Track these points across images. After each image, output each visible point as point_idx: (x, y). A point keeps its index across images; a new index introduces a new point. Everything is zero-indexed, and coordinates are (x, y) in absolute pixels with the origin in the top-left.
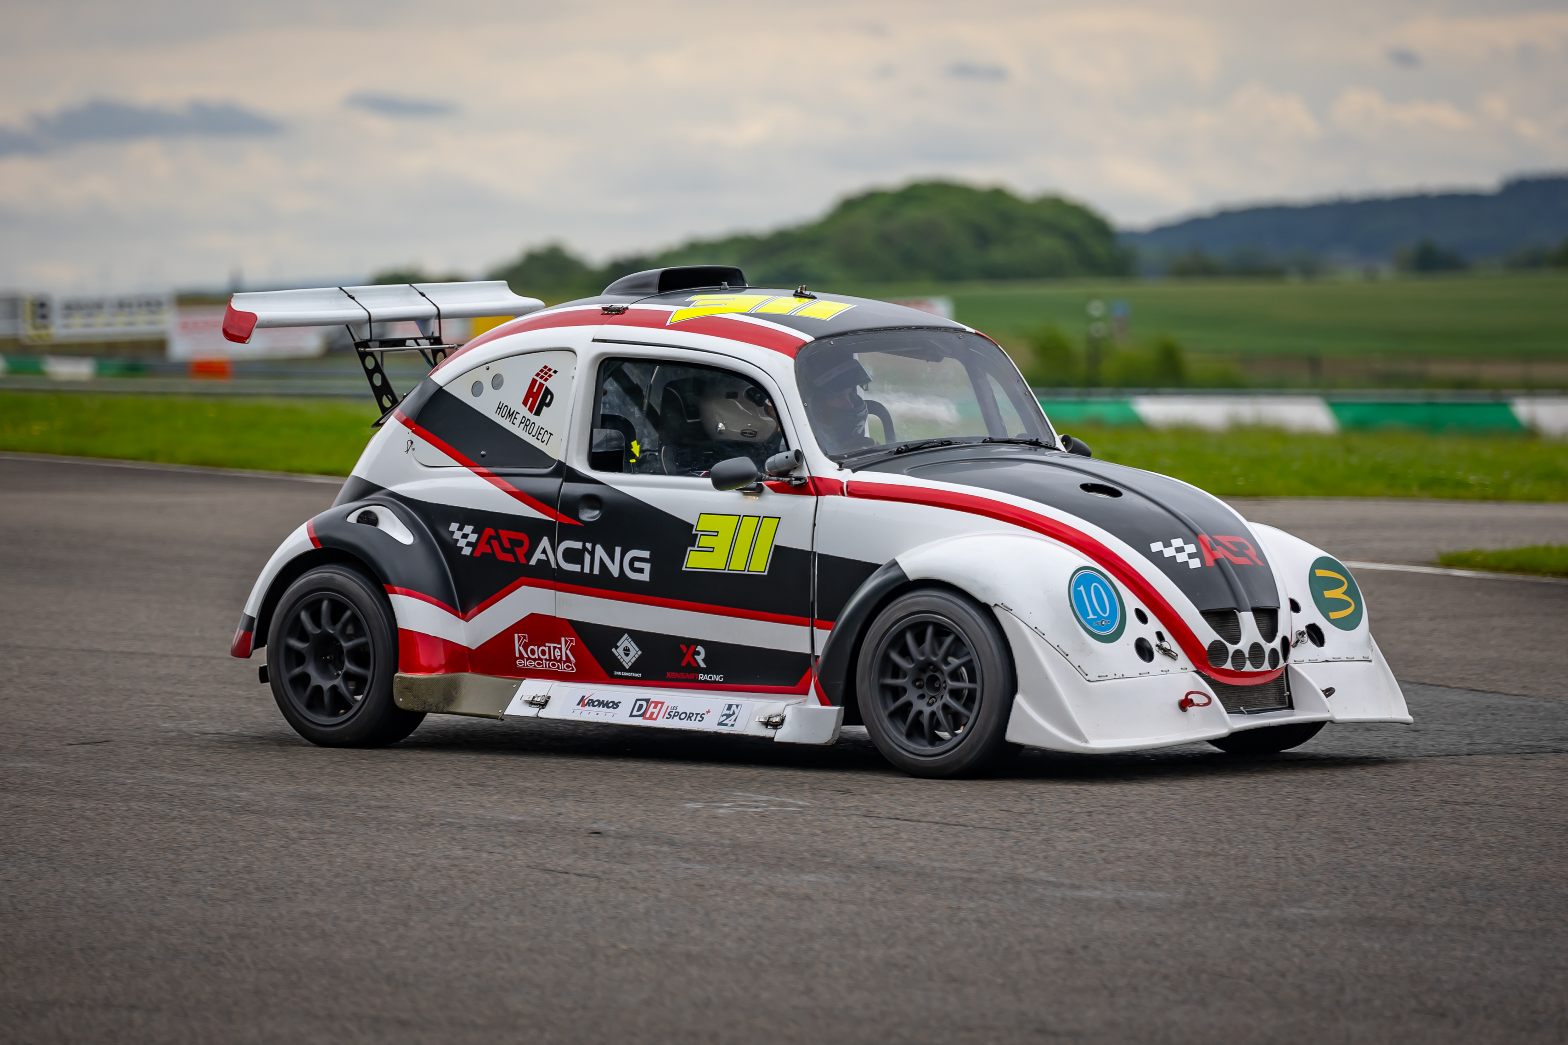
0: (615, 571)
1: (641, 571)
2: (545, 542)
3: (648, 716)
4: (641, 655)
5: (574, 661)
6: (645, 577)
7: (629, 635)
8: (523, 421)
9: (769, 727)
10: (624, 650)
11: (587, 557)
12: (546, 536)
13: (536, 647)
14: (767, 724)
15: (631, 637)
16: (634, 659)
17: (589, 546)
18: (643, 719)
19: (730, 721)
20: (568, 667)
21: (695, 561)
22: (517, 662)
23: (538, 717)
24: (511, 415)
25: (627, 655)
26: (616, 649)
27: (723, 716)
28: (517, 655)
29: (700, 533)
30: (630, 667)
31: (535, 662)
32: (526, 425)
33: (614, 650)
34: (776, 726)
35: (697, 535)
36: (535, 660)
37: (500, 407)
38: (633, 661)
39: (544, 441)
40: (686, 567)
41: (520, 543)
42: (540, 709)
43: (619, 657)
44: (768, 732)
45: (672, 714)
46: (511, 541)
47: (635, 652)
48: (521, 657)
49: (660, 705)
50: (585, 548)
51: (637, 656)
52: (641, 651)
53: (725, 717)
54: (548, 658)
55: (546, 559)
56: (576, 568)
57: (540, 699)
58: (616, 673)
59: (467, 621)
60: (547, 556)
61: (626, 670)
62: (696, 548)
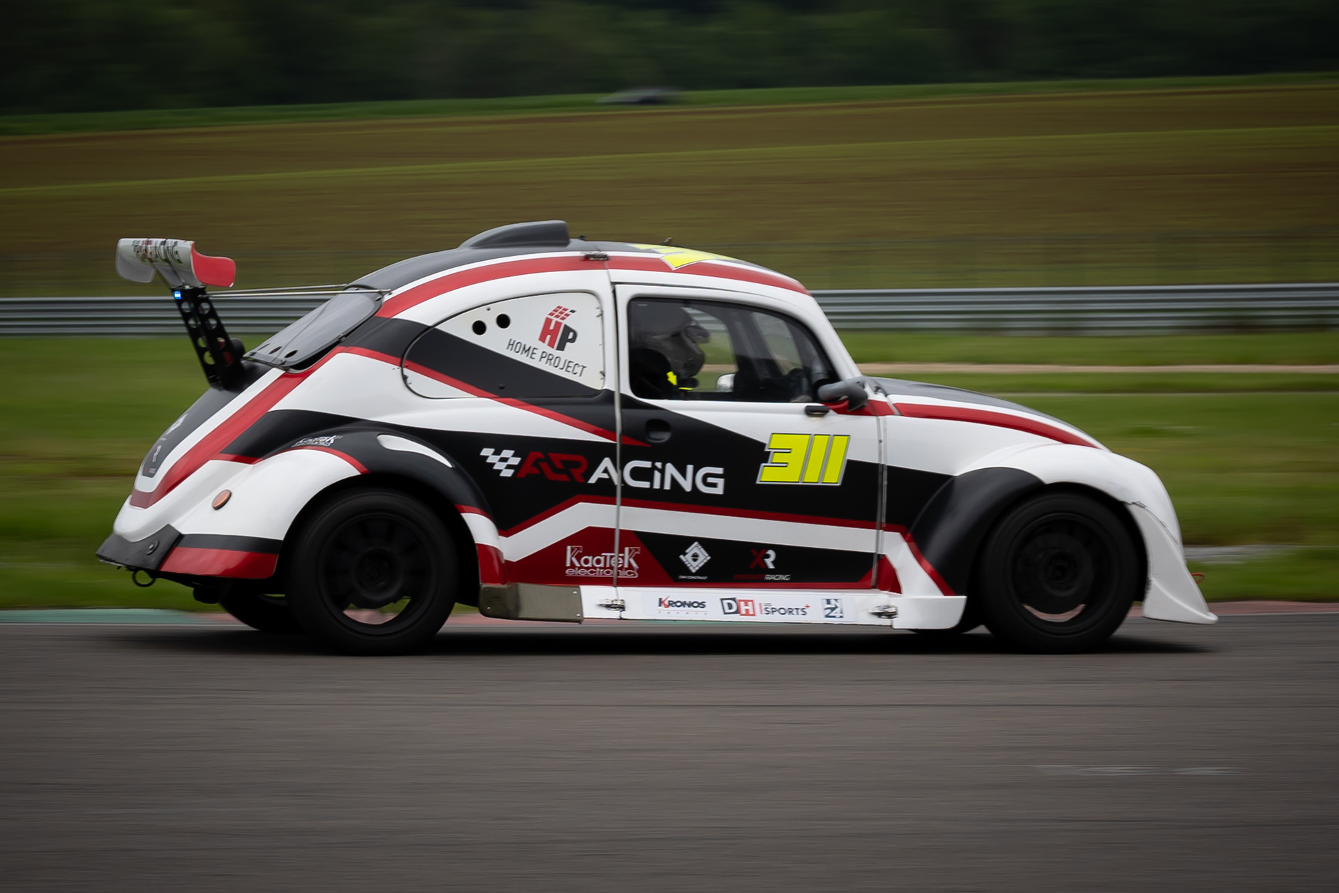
0: (687, 486)
1: (714, 485)
2: (607, 462)
3: (743, 612)
4: (710, 560)
5: (638, 568)
6: (719, 490)
7: (699, 543)
8: (543, 356)
9: (882, 617)
10: (693, 556)
11: (657, 475)
12: (606, 457)
13: (591, 557)
14: (879, 615)
15: (700, 545)
16: (702, 564)
17: (659, 465)
18: (739, 616)
21: (768, 475)
22: (567, 572)
23: (621, 619)
24: (526, 350)
25: (695, 560)
26: (684, 556)
27: (826, 609)
28: (568, 564)
29: (772, 451)
30: (697, 571)
31: (587, 571)
32: (548, 359)
33: (682, 557)
34: (891, 615)
35: (769, 452)
36: (588, 568)
37: (512, 344)
38: (700, 565)
39: (576, 373)
40: (760, 481)
41: (576, 464)
42: (620, 611)
43: (687, 563)
44: (885, 621)
45: (770, 610)
46: (563, 462)
47: (704, 557)
48: (573, 566)
49: (750, 603)
50: (654, 467)
51: (705, 561)
52: (710, 556)
53: (829, 611)
54: (603, 566)
55: (607, 477)
56: (646, 485)
57: (616, 602)
58: (681, 577)
59: (508, 537)
60: (609, 475)
61: (692, 574)
62: (769, 464)
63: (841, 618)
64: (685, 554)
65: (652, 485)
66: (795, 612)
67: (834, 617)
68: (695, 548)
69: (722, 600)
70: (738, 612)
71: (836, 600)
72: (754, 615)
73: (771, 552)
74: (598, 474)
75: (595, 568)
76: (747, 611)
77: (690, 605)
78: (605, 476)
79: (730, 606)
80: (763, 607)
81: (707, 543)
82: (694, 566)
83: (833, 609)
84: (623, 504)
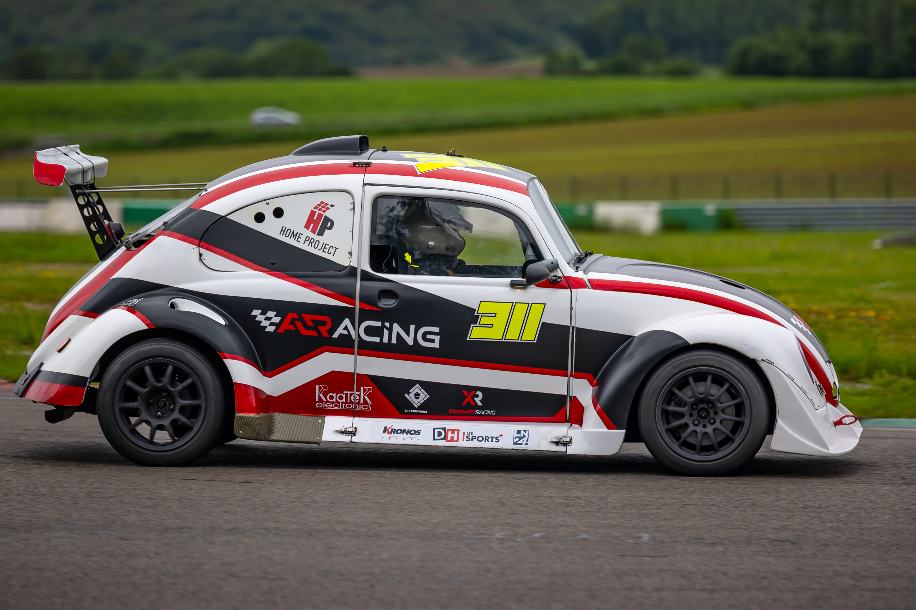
0: (410, 341)
1: (433, 341)
2: (347, 322)
3: (449, 439)
4: (429, 398)
5: (371, 403)
6: (436, 345)
7: (420, 385)
8: (307, 239)
9: (559, 445)
10: (415, 395)
11: (386, 333)
12: (347, 318)
13: (335, 394)
14: (557, 443)
15: (421, 386)
16: (423, 401)
17: (387, 324)
18: (446, 441)
19: (523, 441)
20: (365, 407)
21: (477, 334)
22: (316, 405)
23: (352, 442)
24: (295, 235)
25: (417, 398)
26: (408, 395)
27: (515, 438)
28: (317, 399)
29: (481, 315)
30: (419, 407)
31: (332, 405)
32: (310, 242)
33: (406, 395)
35: (478, 316)
36: (333, 403)
37: (283, 229)
38: (421, 402)
39: (331, 253)
40: (470, 338)
41: (324, 323)
42: (352, 436)
43: (410, 400)
44: (561, 449)
45: (471, 438)
46: (313, 321)
47: (424, 396)
48: (321, 400)
49: (456, 432)
50: (383, 326)
51: (425, 399)
52: (429, 395)
53: (517, 439)
54: (344, 401)
55: (347, 333)
56: (377, 339)
57: (350, 430)
58: (406, 411)
59: (270, 377)
60: (348, 331)
61: (414, 408)
62: (478, 325)
63: (527, 444)
64: (409, 393)
65: (382, 339)
66: (490, 440)
67: (521, 444)
68: (416, 389)
69: (434, 429)
70: (445, 438)
71: (525, 431)
72: (457, 441)
73: (479, 393)
74: (340, 331)
75: (339, 403)
76: (452, 438)
77: (409, 432)
78: (346, 332)
79: (440, 434)
80: (466, 435)
82: (416, 403)
83: (520, 438)
84: (359, 354)
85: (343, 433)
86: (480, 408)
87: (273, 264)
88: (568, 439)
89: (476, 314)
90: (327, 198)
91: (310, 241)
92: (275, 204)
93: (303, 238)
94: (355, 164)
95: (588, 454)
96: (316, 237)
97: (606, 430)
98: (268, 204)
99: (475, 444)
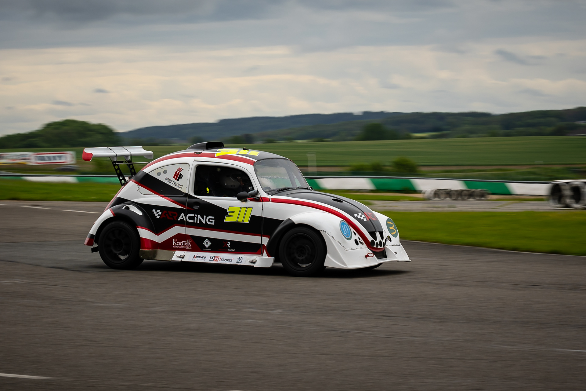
0: (204, 222)
1: (212, 222)
2: (183, 214)
3: (215, 260)
4: (211, 244)
5: (191, 246)
6: (213, 224)
7: (208, 239)
11: (196, 218)
13: (180, 242)
14: (251, 262)
17: (196, 215)
20: (189, 247)
21: (227, 219)
22: (173, 246)
23: (181, 261)
24: (170, 181)
25: (207, 244)
33: (203, 243)
34: (254, 263)
35: (228, 212)
36: (179, 246)
37: (166, 179)
38: (209, 246)
39: (180, 188)
40: (225, 221)
41: (175, 215)
42: (182, 259)
43: (205, 245)
44: (252, 264)
46: (172, 214)
47: (209, 243)
49: (218, 258)
56: (193, 221)
57: (182, 256)
58: (204, 249)
59: (158, 235)
60: (183, 218)
61: (207, 248)
62: (228, 216)
63: (241, 263)
64: (204, 242)
65: (194, 221)
66: (229, 261)
67: (239, 262)
68: (206, 241)
69: (211, 256)
70: (214, 260)
71: (242, 258)
72: (217, 261)
73: (229, 242)
74: (180, 218)
75: (181, 246)
76: (216, 260)
77: (202, 257)
78: (182, 218)
79: (212, 258)
80: (221, 259)
81: (210, 239)
82: (207, 246)
83: (239, 260)
84: (187, 227)
85: (179, 257)
86: (230, 248)
87: (162, 192)
88: (255, 261)
89: (227, 212)
90: (181, 166)
91: (174, 183)
92: (164, 169)
93: (172, 181)
94: (195, 153)
95: (261, 267)
96: (176, 181)
97: (268, 257)
98: (162, 168)
99: (223, 262)
